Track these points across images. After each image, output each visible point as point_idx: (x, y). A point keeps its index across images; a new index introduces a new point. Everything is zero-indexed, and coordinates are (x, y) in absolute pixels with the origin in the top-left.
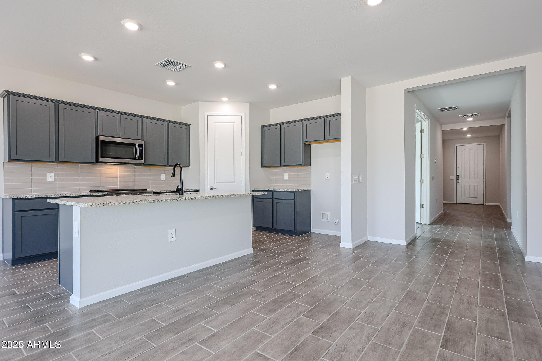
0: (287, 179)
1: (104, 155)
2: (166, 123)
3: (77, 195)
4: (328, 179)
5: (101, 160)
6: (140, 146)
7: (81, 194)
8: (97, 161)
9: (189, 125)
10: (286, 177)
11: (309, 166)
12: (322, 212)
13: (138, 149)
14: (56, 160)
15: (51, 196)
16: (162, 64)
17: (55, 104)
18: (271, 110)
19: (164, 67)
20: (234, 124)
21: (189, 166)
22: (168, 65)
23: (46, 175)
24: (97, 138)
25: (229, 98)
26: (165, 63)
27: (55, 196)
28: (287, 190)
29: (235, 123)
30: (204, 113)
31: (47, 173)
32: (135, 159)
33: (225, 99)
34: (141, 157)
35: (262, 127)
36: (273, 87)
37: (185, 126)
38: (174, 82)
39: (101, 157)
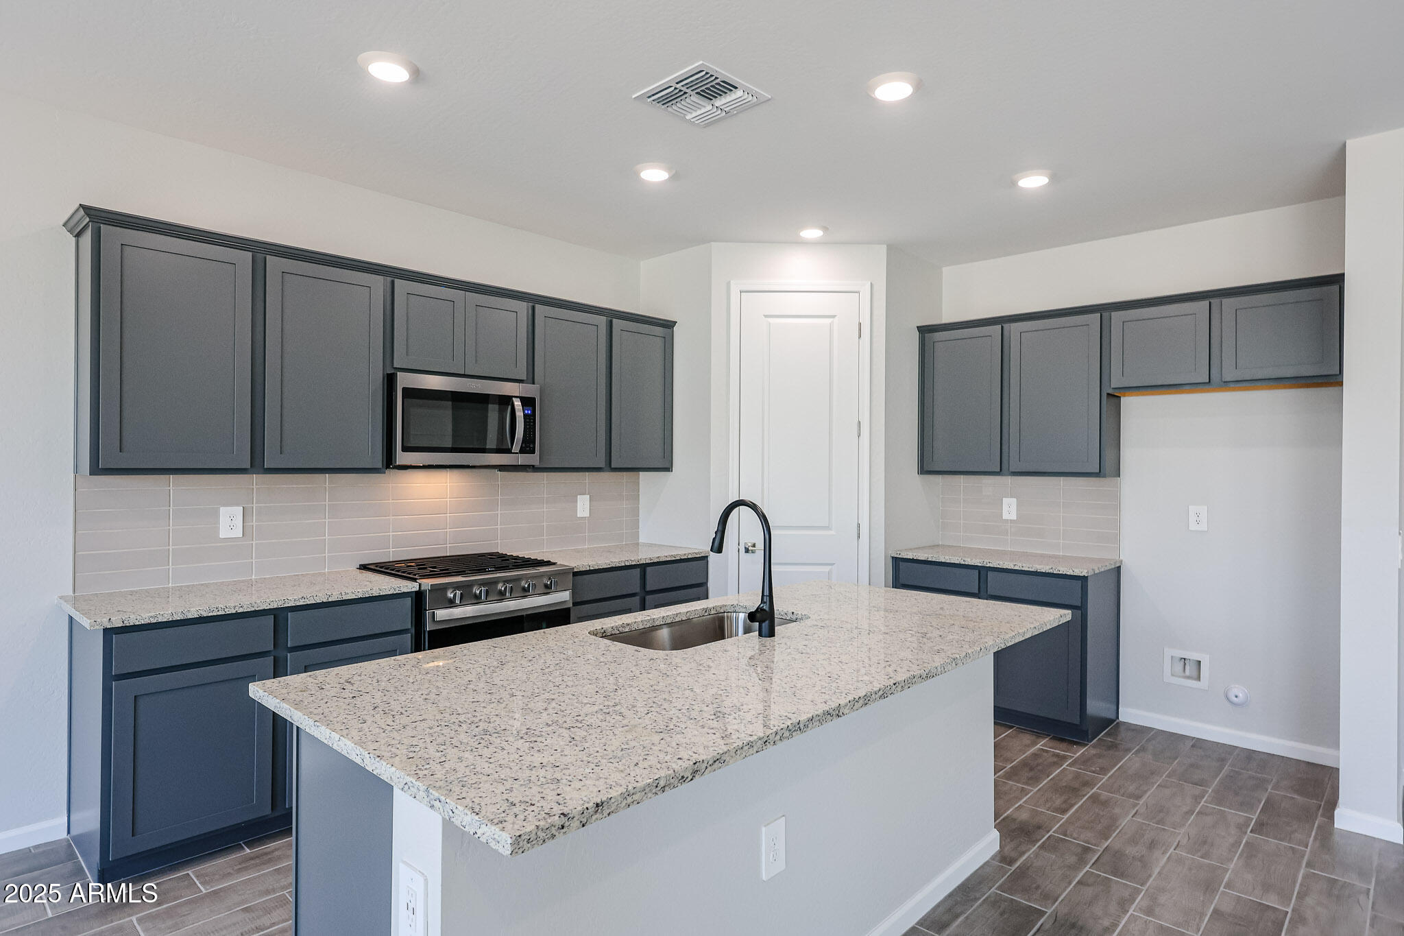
0: (1014, 517)
1: (412, 444)
2: (601, 321)
3: (330, 600)
4: (1204, 527)
5: (402, 458)
6: (528, 402)
7: (343, 594)
8: (389, 462)
9: (669, 325)
10: (1010, 509)
11: (1114, 477)
12: (1170, 652)
13: (520, 414)
14: (257, 464)
15: (241, 610)
16: (666, 89)
17: (253, 257)
18: (946, 271)
19: (663, 104)
20: (831, 319)
21: (668, 469)
22: (685, 93)
23: (216, 514)
24: (390, 380)
25: (825, 229)
26: (678, 86)
27: (253, 609)
28: (1051, 571)
29: (834, 317)
30: (728, 284)
31: (221, 508)
32: (509, 451)
33: (812, 233)
34: (527, 447)
35: (924, 331)
36: (1033, 182)
37: (659, 330)
38: (668, 169)
39: (405, 449)
